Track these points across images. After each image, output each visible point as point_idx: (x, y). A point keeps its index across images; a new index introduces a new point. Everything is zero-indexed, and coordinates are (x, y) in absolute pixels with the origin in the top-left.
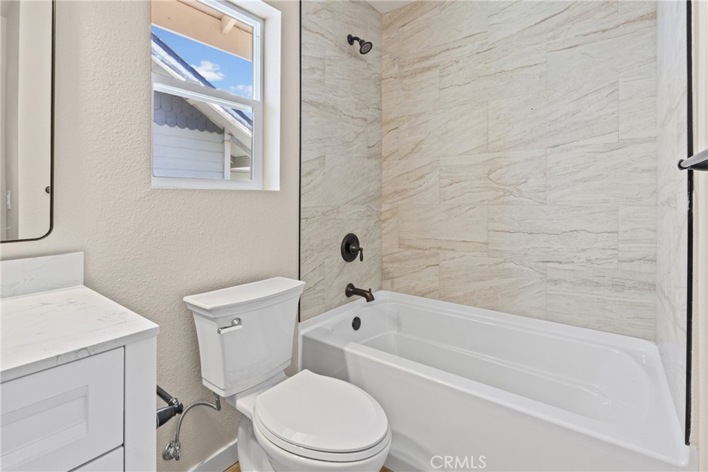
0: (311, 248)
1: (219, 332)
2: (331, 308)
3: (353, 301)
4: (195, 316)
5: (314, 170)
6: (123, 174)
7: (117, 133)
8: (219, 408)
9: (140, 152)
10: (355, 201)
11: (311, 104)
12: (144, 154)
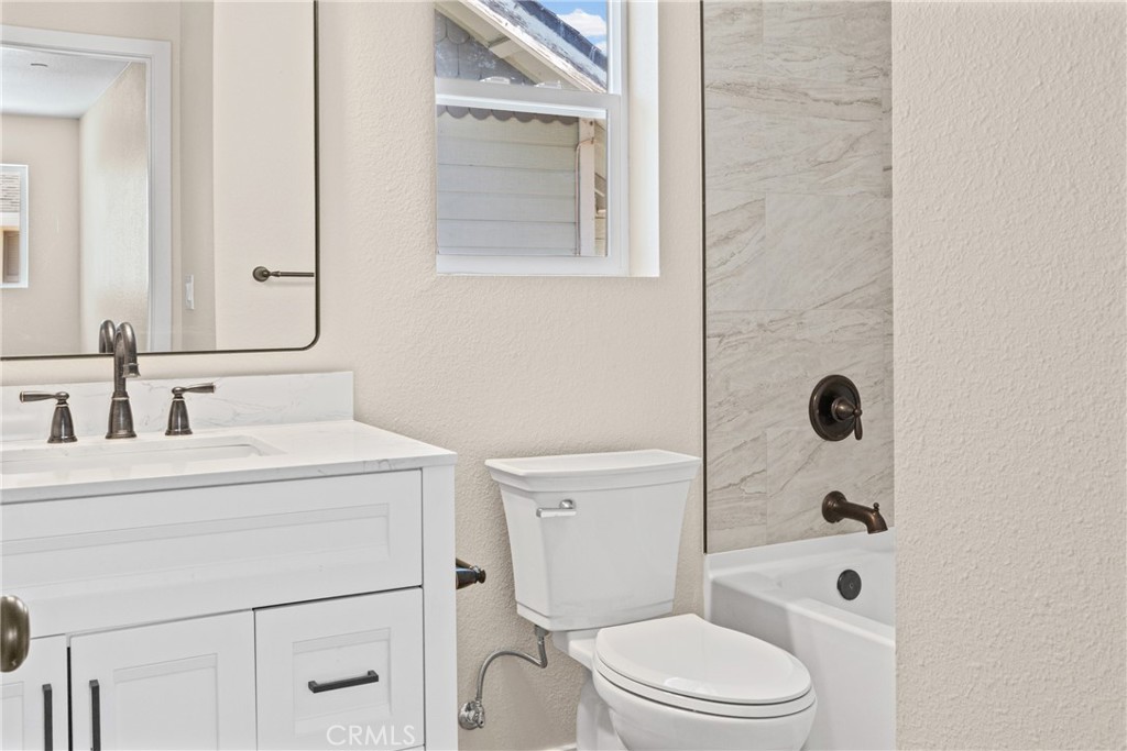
0: (732, 399)
1: (538, 514)
2: (782, 539)
3: (844, 532)
4: (504, 493)
5: (738, 231)
8: (544, 664)
10: (848, 299)
11: (728, 90)
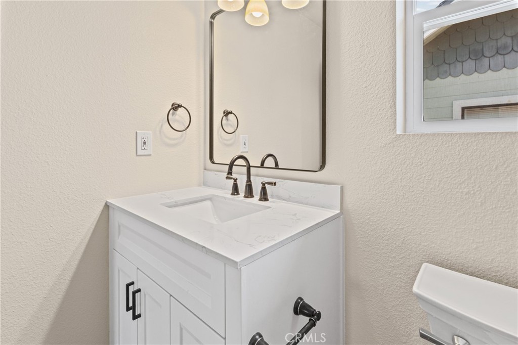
6: (371, 122)
7: (366, 87)
9: (385, 100)
12: (389, 101)
